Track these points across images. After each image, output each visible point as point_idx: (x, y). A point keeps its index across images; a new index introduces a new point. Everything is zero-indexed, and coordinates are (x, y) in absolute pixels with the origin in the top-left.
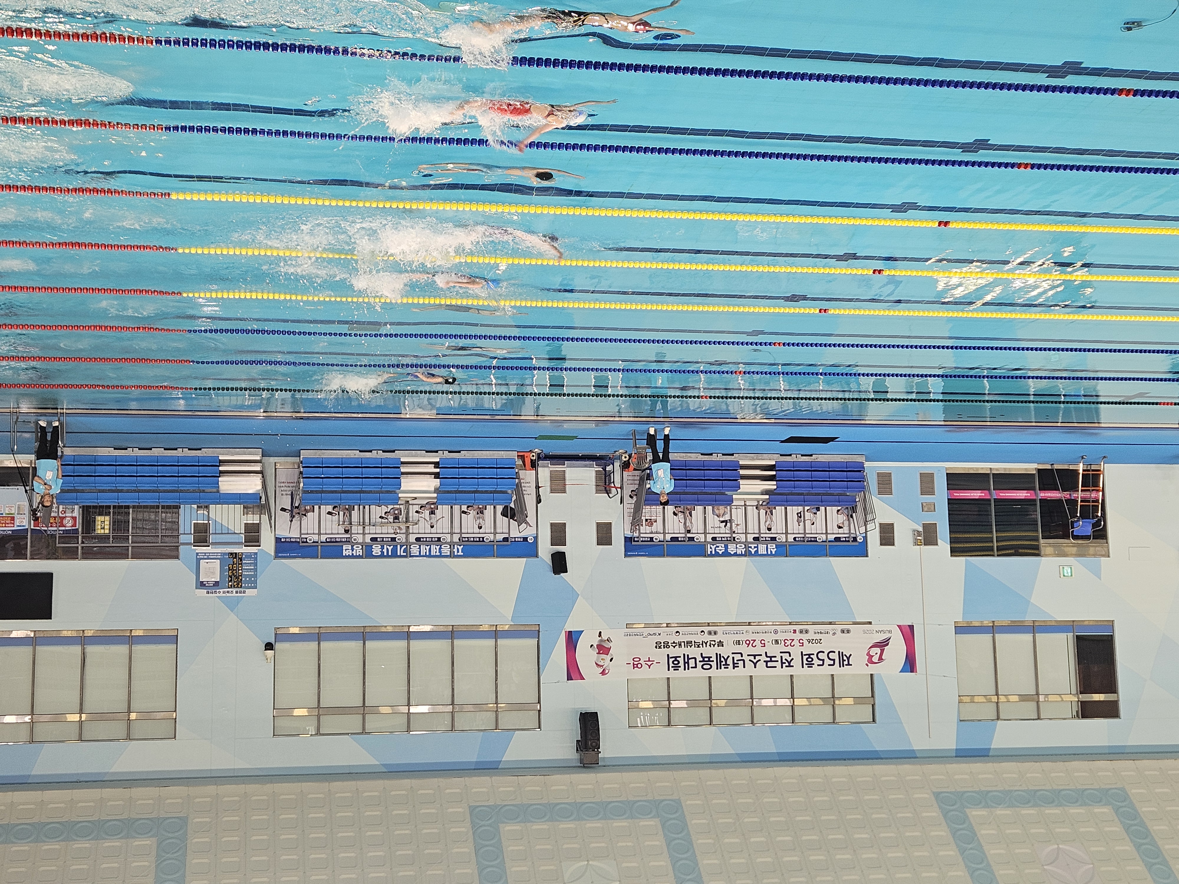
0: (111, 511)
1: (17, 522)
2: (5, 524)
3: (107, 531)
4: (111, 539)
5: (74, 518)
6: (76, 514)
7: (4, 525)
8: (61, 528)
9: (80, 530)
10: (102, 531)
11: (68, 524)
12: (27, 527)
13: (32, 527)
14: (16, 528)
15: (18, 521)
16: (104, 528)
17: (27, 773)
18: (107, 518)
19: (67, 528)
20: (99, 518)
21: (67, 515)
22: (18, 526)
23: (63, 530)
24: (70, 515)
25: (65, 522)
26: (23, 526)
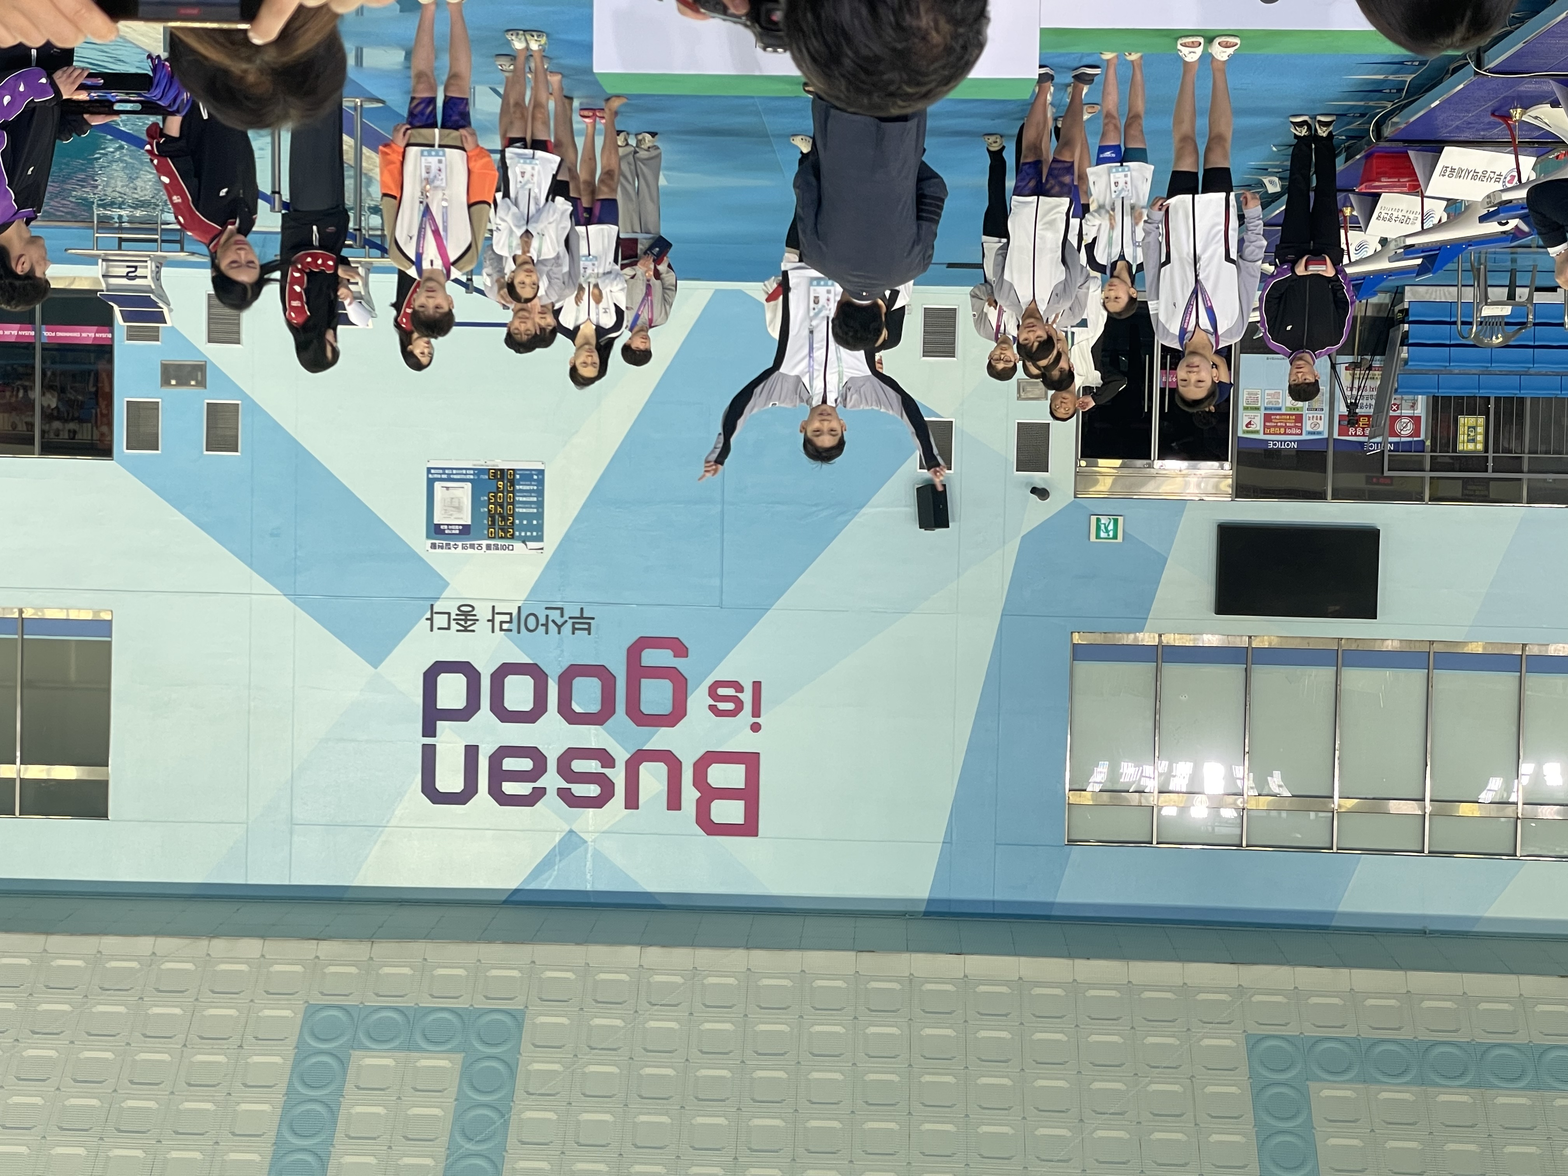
0: (1491, 406)
1: (1308, 426)
2: (1286, 427)
3: (1480, 447)
4: (1490, 464)
5: (1416, 420)
6: (1421, 410)
7: (1282, 431)
8: (1391, 439)
9: (1428, 443)
10: (1471, 446)
11: (1405, 430)
12: (1326, 435)
13: (1336, 436)
14: (1304, 437)
15: (1309, 422)
16: (1473, 441)
17: (1330, 908)
18: (1481, 420)
19: (1403, 439)
20: (1465, 421)
21: (1405, 412)
22: (1310, 433)
23: (1395, 443)
24: (1409, 412)
25: (1398, 427)
26: (1319, 433)
